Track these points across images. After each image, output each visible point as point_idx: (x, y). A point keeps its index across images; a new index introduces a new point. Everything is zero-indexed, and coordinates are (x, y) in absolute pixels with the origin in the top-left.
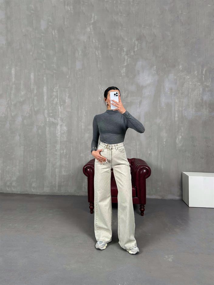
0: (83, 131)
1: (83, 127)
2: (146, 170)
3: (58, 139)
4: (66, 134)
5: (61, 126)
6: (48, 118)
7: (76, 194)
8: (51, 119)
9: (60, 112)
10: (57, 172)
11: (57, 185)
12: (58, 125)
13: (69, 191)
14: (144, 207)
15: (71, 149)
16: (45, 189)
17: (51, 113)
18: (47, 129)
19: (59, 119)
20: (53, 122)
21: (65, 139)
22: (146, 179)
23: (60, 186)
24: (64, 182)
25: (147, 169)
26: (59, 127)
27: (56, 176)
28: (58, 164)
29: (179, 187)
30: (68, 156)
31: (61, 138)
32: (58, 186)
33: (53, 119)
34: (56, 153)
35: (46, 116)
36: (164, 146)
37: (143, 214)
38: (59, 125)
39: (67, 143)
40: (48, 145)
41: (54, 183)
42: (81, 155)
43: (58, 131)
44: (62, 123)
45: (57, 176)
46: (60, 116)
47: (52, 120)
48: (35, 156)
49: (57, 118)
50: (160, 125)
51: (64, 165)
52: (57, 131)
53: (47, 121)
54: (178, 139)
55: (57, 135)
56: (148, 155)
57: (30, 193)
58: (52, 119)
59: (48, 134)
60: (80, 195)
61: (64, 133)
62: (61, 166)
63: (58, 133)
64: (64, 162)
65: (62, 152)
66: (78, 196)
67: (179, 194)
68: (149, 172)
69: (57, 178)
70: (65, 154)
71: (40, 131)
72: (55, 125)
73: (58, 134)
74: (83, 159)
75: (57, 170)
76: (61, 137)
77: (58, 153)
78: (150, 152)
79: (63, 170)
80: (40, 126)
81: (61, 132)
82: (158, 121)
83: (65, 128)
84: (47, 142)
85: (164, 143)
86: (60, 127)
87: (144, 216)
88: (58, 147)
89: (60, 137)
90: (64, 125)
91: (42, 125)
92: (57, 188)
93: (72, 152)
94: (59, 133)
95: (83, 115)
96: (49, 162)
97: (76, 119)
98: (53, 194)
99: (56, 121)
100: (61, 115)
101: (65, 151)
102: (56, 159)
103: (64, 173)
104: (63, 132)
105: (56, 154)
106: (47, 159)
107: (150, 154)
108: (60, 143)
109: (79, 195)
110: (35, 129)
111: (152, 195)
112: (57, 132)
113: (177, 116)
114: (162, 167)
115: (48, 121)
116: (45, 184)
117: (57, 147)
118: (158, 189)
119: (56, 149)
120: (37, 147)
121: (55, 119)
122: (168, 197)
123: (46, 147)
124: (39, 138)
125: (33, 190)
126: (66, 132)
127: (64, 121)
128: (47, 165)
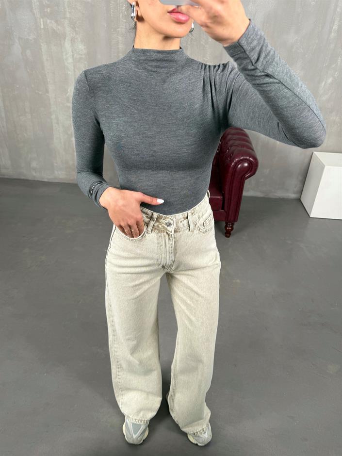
3: (69, 73)
5: (73, 40)
6: (42, 20)
8: (48, 21)
9: (66, 4)
12: (65, 38)
16: (56, 172)
17: (48, 6)
18: (44, 47)
19: (66, 22)
20: (53, 30)
25: (250, 163)
26: (67, 45)
29: (300, 178)
31: (74, 71)
33: (53, 22)
35: (37, 12)
37: (230, 234)
38: (67, 38)
40: (51, 88)
41: (71, 163)
43: (66, 54)
44: (74, 33)
46: (68, 15)
47: (51, 24)
48: (27, 110)
49: (63, 20)
50: (294, 50)
52: (64, 54)
53: (41, 28)
54: (324, 83)
55: (66, 64)
57: (30, 179)
58: (51, 23)
59: (47, 60)
61: (81, 58)
63: (67, 59)
67: (297, 189)
71: (28, 52)
72: (57, 37)
73: (69, 62)
76: (76, 70)
80: (27, 39)
81: (73, 56)
82: (292, 38)
83: (81, 47)
84: (48, 80)
86: (70, 44)
87: (231, 238)
89: (73, 68)
90: (80, 40)
91: (32, 37)
94: (70, 60)
95: (121, 16)
96: (58, 123)
97: (105, 26)
99: (59, 27)
100: (70, 13)
104: (78, 56)
106: (53, 117)
110: (17, 48)
112: (65, 57)
115: (42, 27)
116: (55, 164)
117: (69, 90)
118: (262, 180)
119: (67, 95)
120: (27, 89)
121: (56, 22)
122: (276, 194)
123: (47, 92)
124: (29, 70)
125: (34, 174)
126: (84, 56)
127: (77, 29)
128: (54, 128)
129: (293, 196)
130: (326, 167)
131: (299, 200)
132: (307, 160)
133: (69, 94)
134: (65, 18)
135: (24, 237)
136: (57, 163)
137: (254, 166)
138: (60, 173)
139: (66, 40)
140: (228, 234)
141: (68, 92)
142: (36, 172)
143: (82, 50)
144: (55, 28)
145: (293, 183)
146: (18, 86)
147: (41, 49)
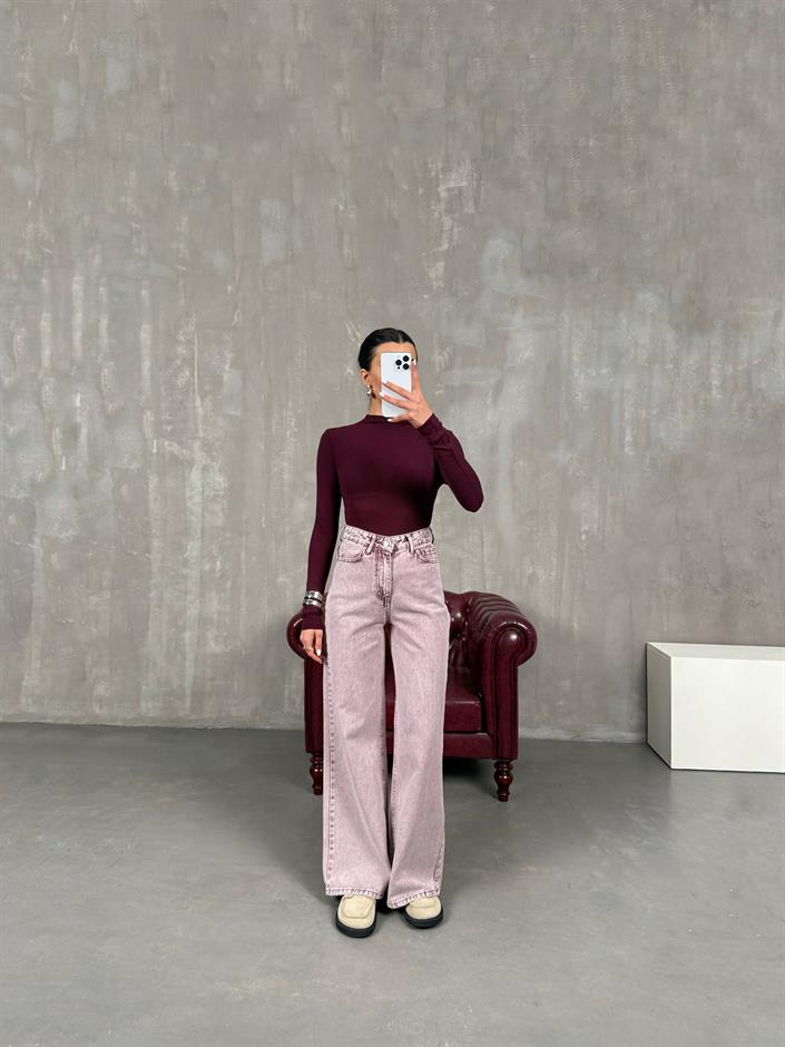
0: (286, 490)
1: (286, 476)
2: (519, 635)
3: (193, 518)
4: (225, 502)
5: (205, 470)
6: (155, 442)
7: (260, 726)
8: (167, 443)
9: (199, 420)
10: (187, 641)
11: (188, 692)
12: (192, 467)
13: (234, 714)
14: (510, 768)
15: (243, 555)
16: (143, 704)
17: (169, 423)
18: (153, 481)
19: (197, 445)
20: (172, 454)
21: (220, 522)
22: (520, 668)
23: (199, 695)
24: (213, 679)
25: (521, 632)
26: (195, 476)
27: (184, 658)
28: (192, 612)
29: (636, 697)
30: (229, 584)
31: (203, 515)
32: (194, 694)
33: (175, 444)
34: (185, 571)
35: (149, 432)
36: (583, 548)
37: (508, 793)
38: (196, 466)
39: (228, 535)
40: (156, 543)
41: (176, 682)
42: (281, 579)
43: (191, 491)
44: (209, 460)
45: (190, 656)
46: (201, 434)
47: (172, 447)
48: (104, 584)
49: (190, 441)
51: (215, 616)
52: (187, 490)
53: (151, 453)
55: (189, 505)
56: (525, 581)
57: (87, 721)
58: (170, 445)
59: (156, 500)
60: (275, 728)
61: (216, 496)
62: (203, 621)
63: (191, 498)
64: (214, 606)
65: (207, 567)
66: (265, 730)
67: (635, 721)
68: (528, 644)
69: (187, 663)
70: (218, 575)
71: (125, 489)
72: (178, 465)
73: (194, 500)
74: (287, 592)
75: (187, 635)
76: (206, 514)
77: (194, 573)
78: (531, 572)
79: (210, 635)
80: (127, 469)
81: (203, 492)
82: (562, 456)
83: (220, 481)
84: (154, 532)
85: (583, 537)
86: (200, 475)
87: (511, 803)
88: (193, 549)
89: (200, 511)
90: (217, 468)
91: (135, 466)
92: (188, 704)
93: (244, 567)
94: (198, 499)
95: (288, 433)
96: (160, 607)
97: (263, 447)
98: (171, 725)
99: (184, 451)
100: (204, 431)
101: (218, 563)
102: (186, 593)
103: (214, 647)
104: (212, 494)
105: (185, 577)
106: (153, 594)
107: (532, 579)
108: (199, 536)
109: (268, 727)
110: (106, 483)
111: (537, 727)
112: (188, 495)
113: (628, 438)
114: (576, 626)
115: (155, 451)
116: (144, 688)
117: (189, 547)
118: (561, 703)
119: (185, 555)
120: (113, 547)
121: (180, 443)
123: (148, 551)
124: (120, 517)
125: (98, 711)
126: (222, 493)
127: (214, 453)
128: (151, 616)
133: (188, 553)
134: (195, 438)
136: (147, 685)
137: (528, 638)
138: (150, 706)
139: (194, 469)
140: (502, 793)
141: (187, 550)
142: (101, 707)
143: (219, 483)
144: (176, 453)
146: (95, 543)
147: (147, 484)
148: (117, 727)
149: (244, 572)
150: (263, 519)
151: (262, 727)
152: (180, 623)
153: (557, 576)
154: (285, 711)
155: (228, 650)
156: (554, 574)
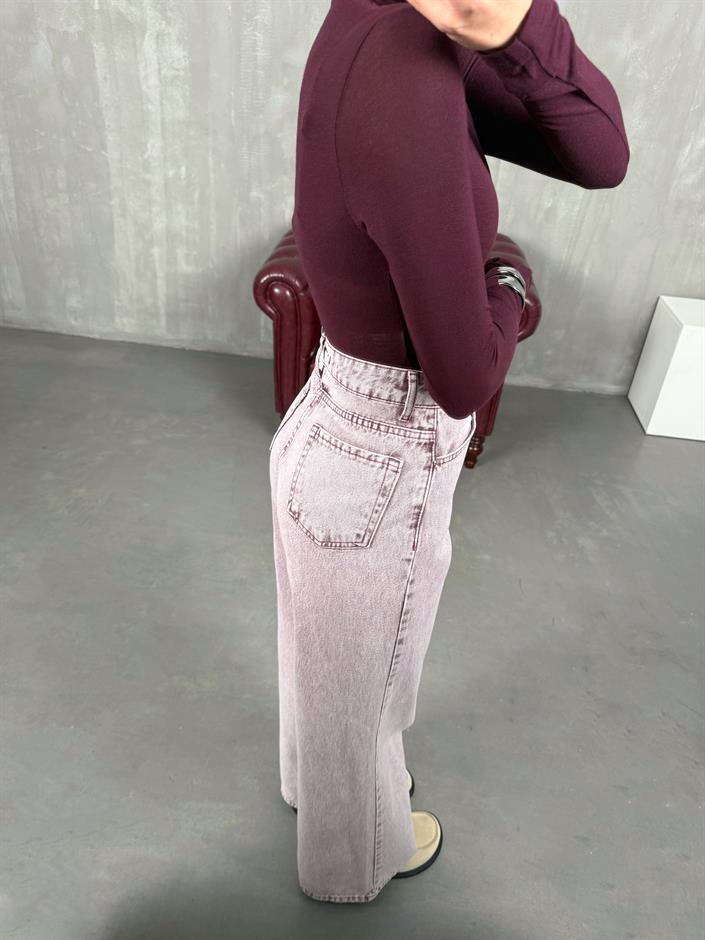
0: (260, 72)
1: (261, 54)
3: (150, 107)
4: (186, 86)
5: (160, 37)
7: (238, 352)
10: (157, 257)
11: (162, 311)
12: (143, 34)
13: (210, 337)
15: (211, 162)
16: (118, 320)
18: (100, 51)
20: (119, 14)
21: (181, 114)
23: (173, 317)
24: (187, 301)
26: (148, 46)
27: (155, 276)
28: (159, 226)
29: (630, 351)
30: (196, 196)
31: (162, 104)
32: (168, 314)
34: (148, 176)
38: (148, 33)
39: (192, 133)
40: (111, 138)
41: (149, 301)
42: (254, 194)
43: (145, 67)
44: (164, 23)
45: (161, 274)
48: (60, 185)
51: (184, 233)
52: (141, 67)
53: (93, 10)
54: (688, 148)
55: (144, 87)
56: (541, 215)
57: (64, 332)
59: (105, 79)
60: (252, 355)
61: (176, 77)
62: (171, 236)
63: (146, 78)
64: (181, 222)
65: (171, 173)
66: (242, 356)
67: (621, 374)
68: (529, 320)
69: (160, 282)
70: (184, 183)
71: (67, 62)
72: (127, 29)
73: (151, 84)
74: (262, 210)
75: (156, 251)
76: (165, 102)
77: (157, 179)
78: (550, 205)
79: (180, 252)
80: (65, 33)
81: (160, 70)
83: (178, 54)
84: (107, 123)
86: (154, 47)
88: (154, 145)
89: (158, 97)
90: (174, 38)
91: (74, 28)
92: (163, 322)
93: (212, 175)
94: (153, 80)
96: (124, 217)
97: (230, 8)
98: (148, 342)
99: (133, 9)
101: (183, 169)
102: (150, 203)
103: (185, 267)
104: (171, 73)
105: (148, 184)
106: (115, 202)
107: (550, 213)
108: (160, 131)
109: (245, 354)
110: (43, 52)
112: (142, 74)
114: (586, 272)
115: (97, 7)
116: (116, 303)
117: (149, 146)
118: (549, 352)
119: (146, 156)
120: (63, 140)
122: (576, 384)
123: (104, 147)
124: (66, 100)
125: (73, 322)
126: (182, 73)
127: (169, 14)
128: (116, 225)
129: (612, 388)
130: (685, 327)
131: (624, 399)
132: (645, 314)
133: (149, 153)
135: (44, 448)
136: (119, 301)
137: (530, 315)
138: (125, 321)
139: (146, 38)
140: (470, 460)
141: (147, 150)
142: (76, 319)
143: (179, 60)
144: (123, 10)
145: (614, 363)
146: (43, 134)
147: (93, 56)
148: (93, 339)
149: (212, 181)
150: (233, 114)
151: (239, 353)
152: (147, 237)
153: (579, 212)
154: (262, 340)
155: (201, 270)
156: (577, 209)
